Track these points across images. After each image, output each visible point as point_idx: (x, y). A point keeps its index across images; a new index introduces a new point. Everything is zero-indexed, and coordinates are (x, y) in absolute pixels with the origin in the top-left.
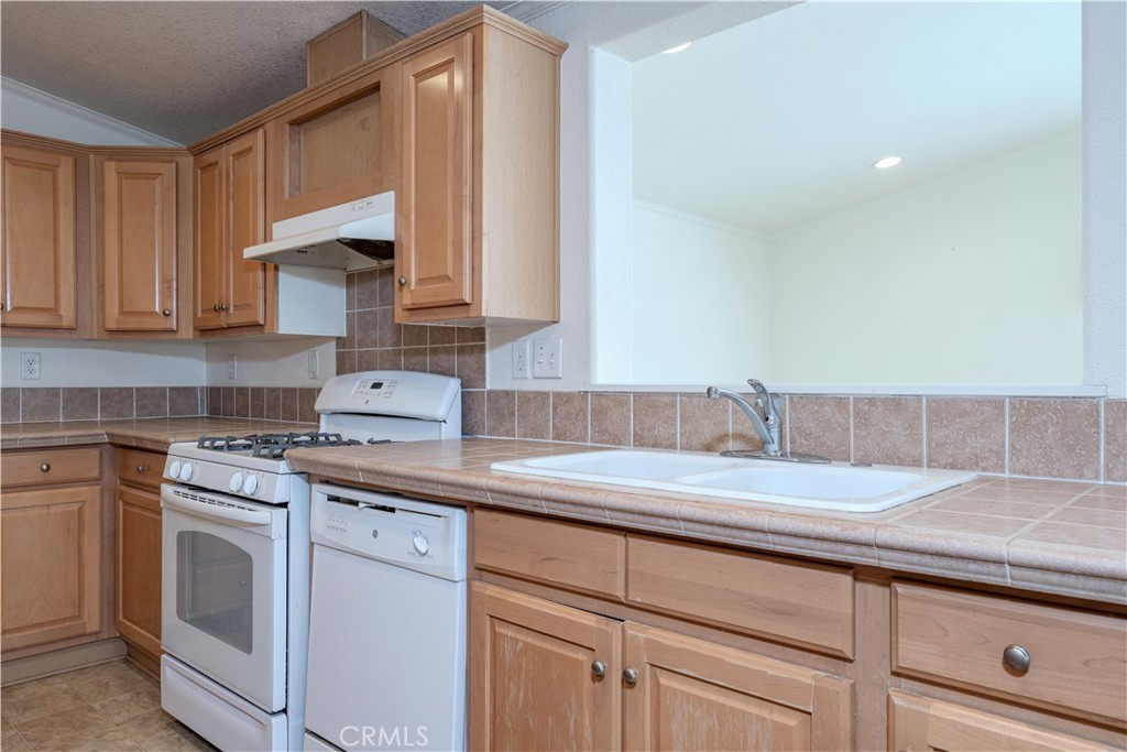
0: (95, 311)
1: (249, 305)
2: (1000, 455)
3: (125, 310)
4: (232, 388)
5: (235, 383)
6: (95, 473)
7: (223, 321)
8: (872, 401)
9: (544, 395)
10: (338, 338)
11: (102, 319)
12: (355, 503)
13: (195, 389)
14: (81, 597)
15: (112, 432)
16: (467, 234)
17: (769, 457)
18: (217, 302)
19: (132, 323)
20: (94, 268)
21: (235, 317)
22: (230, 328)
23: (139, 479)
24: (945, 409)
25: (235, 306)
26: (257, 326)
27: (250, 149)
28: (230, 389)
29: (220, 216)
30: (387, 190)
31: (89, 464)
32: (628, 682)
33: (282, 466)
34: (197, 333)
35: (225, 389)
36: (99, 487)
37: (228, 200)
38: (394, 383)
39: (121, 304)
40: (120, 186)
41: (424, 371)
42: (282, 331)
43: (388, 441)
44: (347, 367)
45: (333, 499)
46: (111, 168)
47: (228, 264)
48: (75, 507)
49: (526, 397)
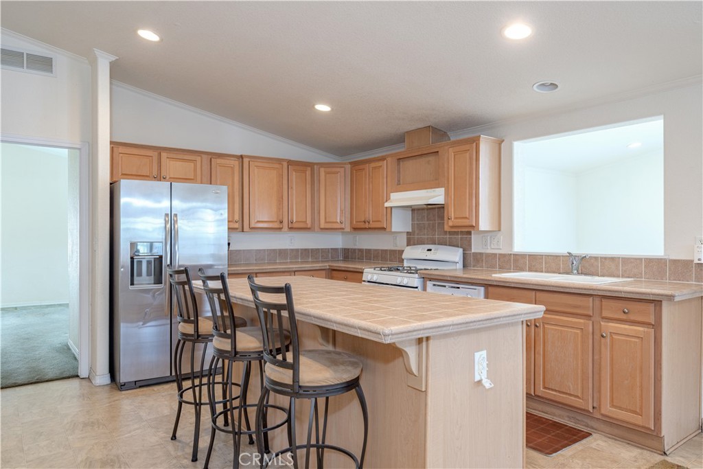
0: (317, 223)
1: (379, 221)
2: (641, 274)
3: (327, 221)
5: (357, 247)
7: (367, 226)
8: (605, 258)
9: (495, 254)
10: (408, 232)
11: (320, 225)
12: (445, 286)
13: (338, 249)
16: (474, 205)
17: (574, 274)
18: (363, 219)
19: (329, 226)
21: (373, 225)
22: (370, 228)
24: (626, 261)
25: (372, 221)
26: (384, 229)
27: (381, 166)
30: (442, 187)
32: (536, 326)
33: (416, 275)
34: (352, 229)
35: (352, 249)
38: (436, 250)
39: (326, 219)
40: (325, 176)
41: (446, 245)
42: (393, 230)
43: (437, 269)
44: (411, 243)
45: (434, 285)
46: (322, 170)
49: (488, 255)
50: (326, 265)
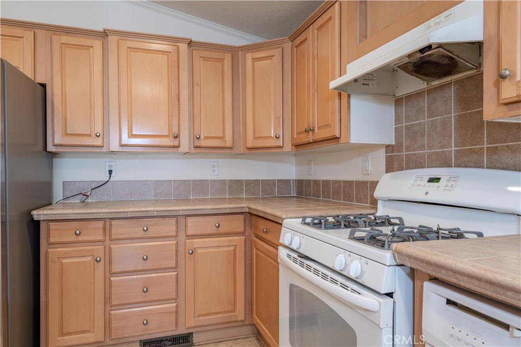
0: (242, 138)
1: (329, 125)
3: (256, 136)
4: (310, 181)
5: (312, 178)
6: (242, 229)
7: (311, 138)
10: (388, 146)
11: (245, 142)
13: (290, 180)
14: (235, 300)
15: (250, 206)
18: (306, 127)
19: (260, 143)
20: (241, 114)
21: (320, 134)
22: (315, 142)
23: (264, 236)
25: (318, 128)
26: (335, 139)
27: (331, 18)
28: (309, 181)
29: (309, 72)
31: (238, 224)
33: (387, 256)
34: (294, 147)
35: (306, 180)
36: (244, 237)
37: (313, 59)
39: (254, 132)
40: (254, 65)
41: (482, 168)
42: (353, 141)
44: (395, 166)
46: (249, 56)
47: (313, 101)
48: (232, 248)
50: (244, 205)
